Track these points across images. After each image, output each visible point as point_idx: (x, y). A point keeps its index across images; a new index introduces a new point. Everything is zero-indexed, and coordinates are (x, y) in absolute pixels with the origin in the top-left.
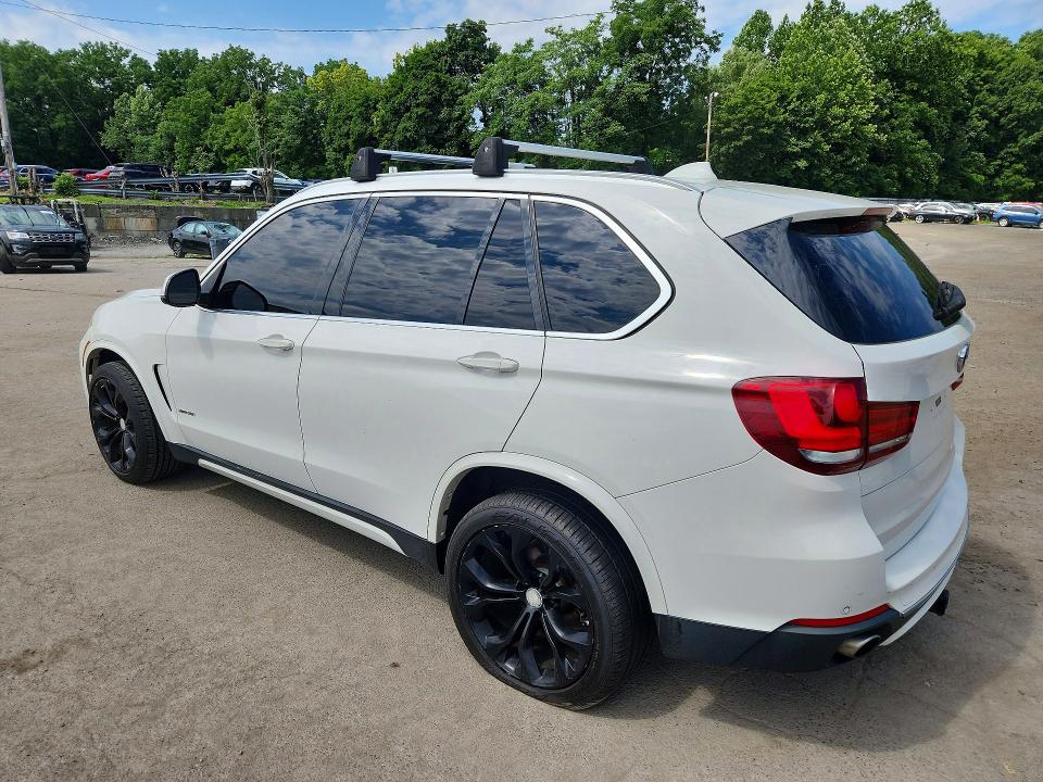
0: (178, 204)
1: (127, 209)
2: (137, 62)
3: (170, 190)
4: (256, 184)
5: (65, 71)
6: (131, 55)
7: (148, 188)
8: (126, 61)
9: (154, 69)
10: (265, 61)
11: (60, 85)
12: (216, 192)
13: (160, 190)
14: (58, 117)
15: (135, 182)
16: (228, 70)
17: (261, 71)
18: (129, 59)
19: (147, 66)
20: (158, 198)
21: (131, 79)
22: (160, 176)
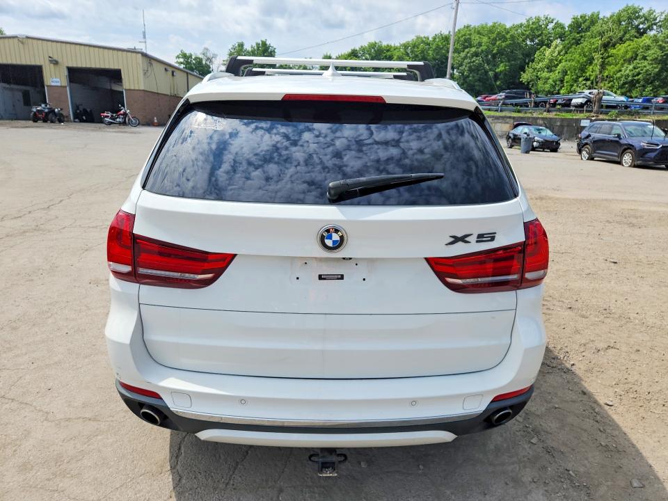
0: (529, 115)
1: (497, 118)
2: (559, 25)
3: (528, 106)
4: (589, 101)
5: (513, 37)
6: (554, 22)
7: (516, 105)
8: (551, 26)
9: (567, 29)
10: (651, 12)
11: (508, 46)
12: (558, 107)
13: (521, 106)
14: (502, 65)
15: (508, 101)
16: (620, 22)
17: (646, 19)
18: (553, 24)
19: (563, 28)
20: (519, 112)
21: (551, 37)
22: (525, 98)
